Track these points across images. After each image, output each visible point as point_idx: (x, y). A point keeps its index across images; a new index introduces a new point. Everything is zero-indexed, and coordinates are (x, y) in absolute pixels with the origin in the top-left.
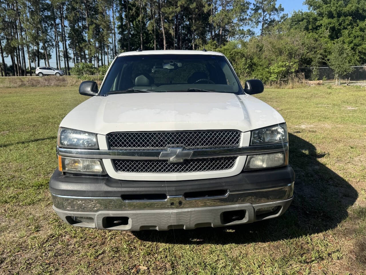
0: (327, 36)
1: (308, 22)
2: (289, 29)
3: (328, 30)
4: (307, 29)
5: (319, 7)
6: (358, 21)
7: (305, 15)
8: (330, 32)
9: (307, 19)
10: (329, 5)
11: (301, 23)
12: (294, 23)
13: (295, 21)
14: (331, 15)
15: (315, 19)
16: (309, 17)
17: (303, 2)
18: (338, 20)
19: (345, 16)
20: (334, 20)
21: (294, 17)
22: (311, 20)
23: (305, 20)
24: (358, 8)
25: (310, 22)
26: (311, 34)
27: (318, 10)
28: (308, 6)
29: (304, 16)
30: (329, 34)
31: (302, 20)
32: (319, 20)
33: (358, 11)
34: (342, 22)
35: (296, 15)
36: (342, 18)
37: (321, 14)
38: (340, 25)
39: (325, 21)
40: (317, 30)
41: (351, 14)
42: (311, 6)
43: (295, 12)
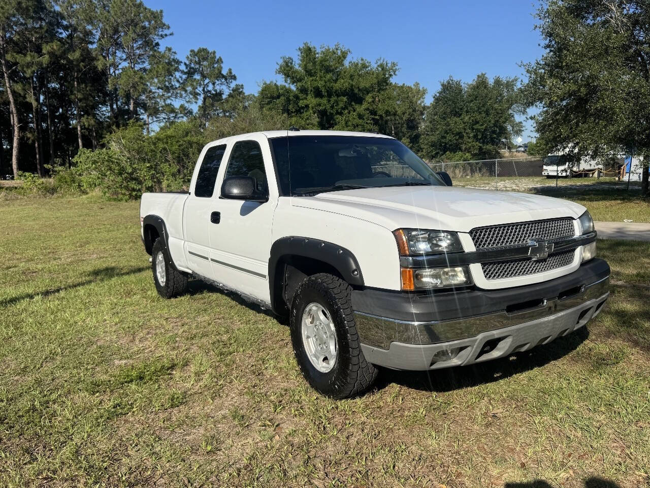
0: (317, 124)
1: (288, 100)
2: (261, 109)
3: (316, 114)
4: (286, 110)
5: (300, 80)
6: (353, 103)
7: (281, 89)
8: (318, 118)
9: (285, 96)
10: (314, 78)
11: (277, 101)
12: (267, 101)
13: (267, 98)
14: (318, 93)
15: (297, 97)
16: (288, 92)
17: (275, 70)
18: (329, 101)
19: (338, 96)
20: (324, 101)
21: (266, 91)
22: (291, 98)
23: (282, 98)
24: (352, 86)
25: (290, 100)
26: (294, 118)
27: (299, 84)
28: (283, 76)
29: (281, 91)
30: (317, 120)
31: (278, 97)
32: (302, 99)
33: (352, 90)
34: (334, 104)
35: (267, 88)
36: (333, 99)
37: (304, 90)
38: (332, 107)
39: (312, 101)
40: (301, 113)
41: (344, 93)
42: (288, 76)
43: (265, 84)
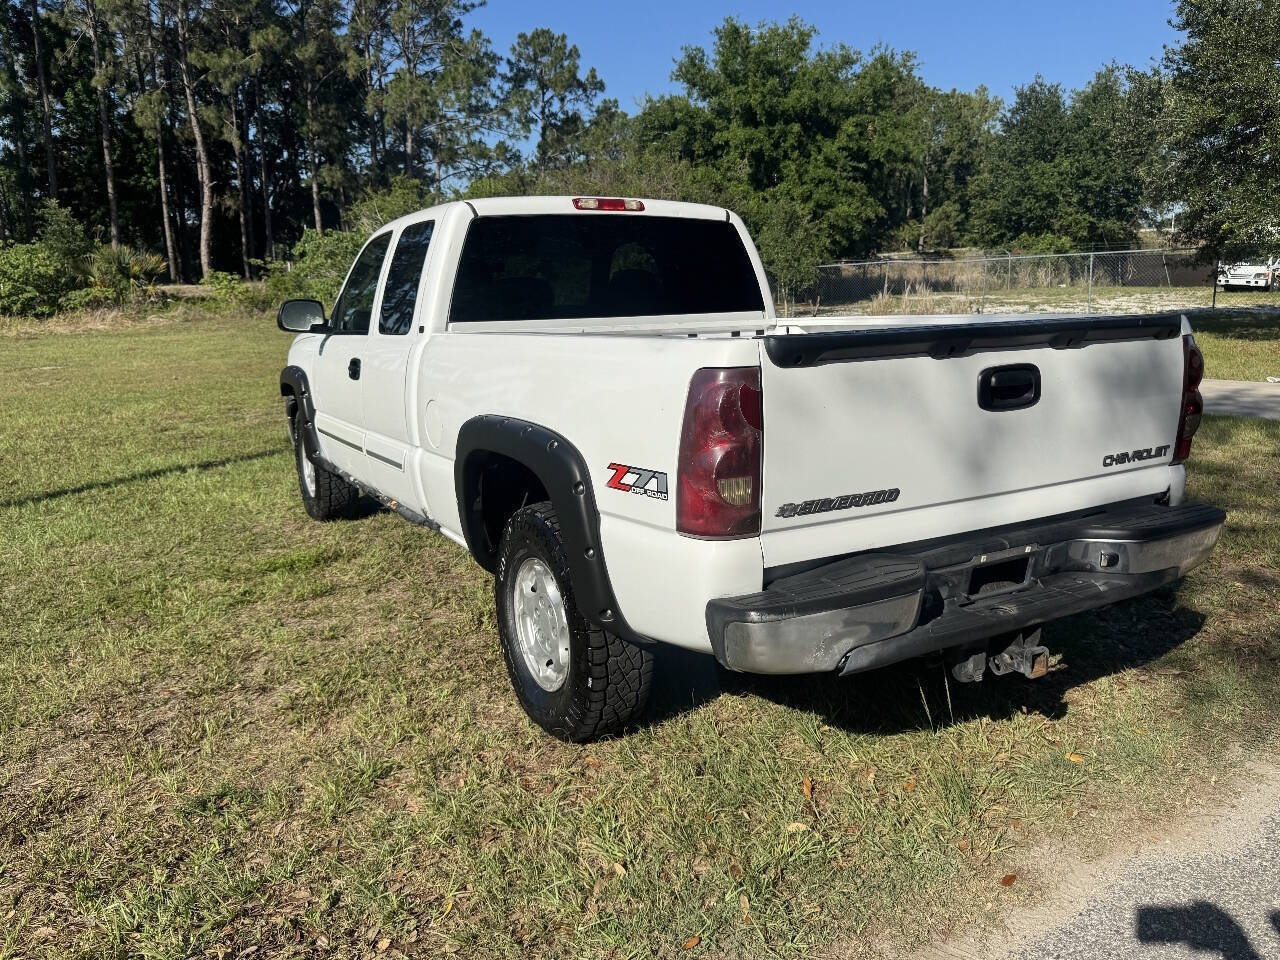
0: (746, 178)
1: (692, 133)
2: (640, 151)
3: (746, 161)
4: (688, 153)
5: (716, 92)
6: (819, 137)
7: (680, 111)
8: (751, 166)
9: (686, 124)
10: (743, 88)
11: (670, 134)
12: (652, 134)
13: (653, 128)
14: (749, 118)
15: (709, 127)
16: (691, 117)
17: (670, 73)
18: (771, 133)
19: (787, 122)
20: (760, 133)
21: (650, 114)
22: (698, 128)
23: (681, 128)
24: (817, 101)
25: (695, 133)
26: (701, 170)
27: (714, 99)
28: (685, 85)
29: (678, 115)
30: (748, 170)
31: (674, 127)
32: (720, 130)
33: (816, 110)
34: (779, 137)
35: (652, 110)
36: (778, 127)
37: (722, 112)
38: (776, 146)
39: (736, 132)
40: (716, 158)
41: (799, 117)
42: (694, 85)
43: (650, 100)
